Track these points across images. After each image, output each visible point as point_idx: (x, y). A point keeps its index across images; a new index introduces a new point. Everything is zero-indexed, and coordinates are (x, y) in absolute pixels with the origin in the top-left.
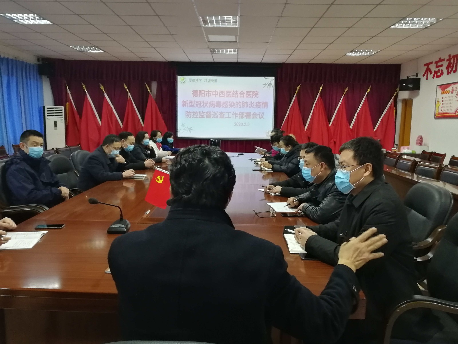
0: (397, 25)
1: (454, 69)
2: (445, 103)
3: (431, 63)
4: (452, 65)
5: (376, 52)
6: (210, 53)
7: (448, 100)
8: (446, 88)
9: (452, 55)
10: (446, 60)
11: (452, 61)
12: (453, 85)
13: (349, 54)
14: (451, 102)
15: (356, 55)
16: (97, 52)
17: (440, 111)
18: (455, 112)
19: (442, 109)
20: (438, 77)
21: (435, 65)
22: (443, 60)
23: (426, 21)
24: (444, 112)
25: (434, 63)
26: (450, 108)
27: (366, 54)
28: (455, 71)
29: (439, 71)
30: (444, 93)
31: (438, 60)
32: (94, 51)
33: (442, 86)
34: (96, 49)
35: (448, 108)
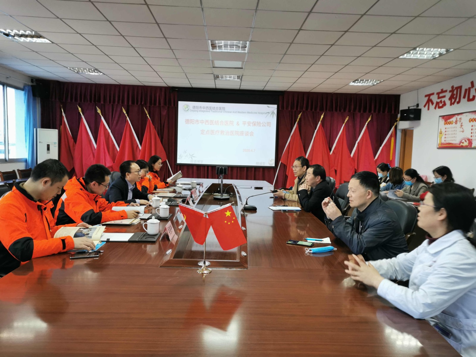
0: (406, 55)
1: (457, 100)
2: (448, 134)
3: (433, 94)
4: (455, 96)
5: (379, 82)
6: (214, 79)
7: (452, 131)
8: (449, 119)
9: (455, 86)
10: (448, 91)
11: (455, 92)
12: (456, 116)
13: (352, 84)
14: (455, 132)
15: (358, 84)
16: (96, 74)
17: (443, 141)
18: (459, 143)
19: (446, 139)
20: (439, 107)
21: (437, 96)
22: (446, 91)
23: (436, 52)
24: (447, 142)
25: (435, 94)
26: (453, 139)
27: (368, 84)
28: (458, 103)
29: (441, 102)
30: (447, 123)
31: (440, 91)
32: (93, 74)
33: (445, 117)
34: (95, 72)
35: (452, 139)
